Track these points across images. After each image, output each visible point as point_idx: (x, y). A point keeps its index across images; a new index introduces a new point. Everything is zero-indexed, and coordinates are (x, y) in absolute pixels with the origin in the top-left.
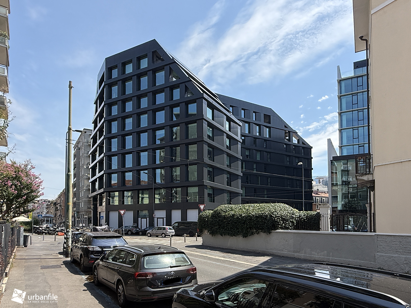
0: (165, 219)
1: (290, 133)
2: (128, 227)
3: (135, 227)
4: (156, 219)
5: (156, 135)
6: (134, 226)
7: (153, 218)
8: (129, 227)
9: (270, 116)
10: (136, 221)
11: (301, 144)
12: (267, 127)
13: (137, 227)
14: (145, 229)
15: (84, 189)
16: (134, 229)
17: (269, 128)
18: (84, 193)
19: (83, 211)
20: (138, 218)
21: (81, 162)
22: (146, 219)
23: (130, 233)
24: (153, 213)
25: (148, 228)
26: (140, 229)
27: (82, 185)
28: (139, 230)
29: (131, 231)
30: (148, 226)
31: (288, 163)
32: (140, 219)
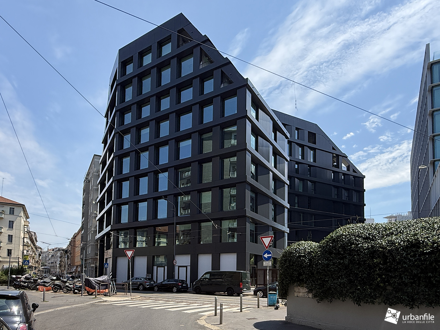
0: (189, 268)
1: (339, 157)
2: (139, 278)
3: (148, 279)
4: (177, 268)
5: (179, 148)
6: (148, 277)
7: (173, 266)
8: (141, 279)
9: (315, 134)
10: (150, 270)
11: (351, 172)
12: (311, 148)
13: (151, 279)
14: (162, 282)
15: (92, 231)
16: (147, 282)
17: (314, 149)
18: (91, 235)
19: (90, 258)
20: (153, 266)
21: (90, 198)
22: (163, 268)
23: (141, 287)
24: (174, 259)
25: (166, 281)
26: (155, 282)
27: (90, 225)
28: (153, 284)
29: (143, 285)
30: (166, 279)
31: (336, 197)
32: (155, 268)
